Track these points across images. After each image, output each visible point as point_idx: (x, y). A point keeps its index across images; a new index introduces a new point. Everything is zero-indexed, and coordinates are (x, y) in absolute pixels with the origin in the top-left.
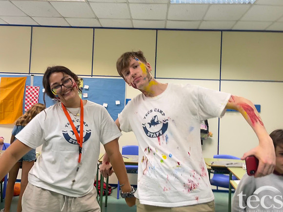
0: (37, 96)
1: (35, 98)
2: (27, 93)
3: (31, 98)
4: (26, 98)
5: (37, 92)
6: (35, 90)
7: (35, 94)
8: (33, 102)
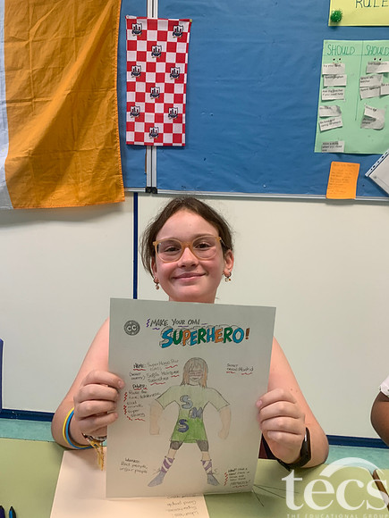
0: (181, 68)
1: (168, 79)
2: (131, 56)
3: (151, 78)
4: (130, 78)
5: (181, 48)
6: (171, 38)
7: (171, 58)
8: (160, 98)
